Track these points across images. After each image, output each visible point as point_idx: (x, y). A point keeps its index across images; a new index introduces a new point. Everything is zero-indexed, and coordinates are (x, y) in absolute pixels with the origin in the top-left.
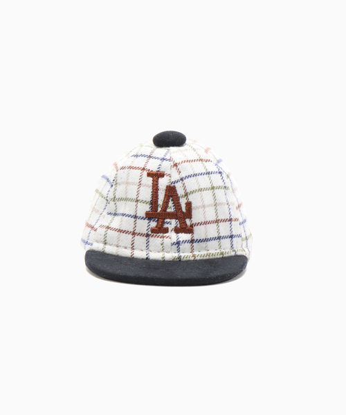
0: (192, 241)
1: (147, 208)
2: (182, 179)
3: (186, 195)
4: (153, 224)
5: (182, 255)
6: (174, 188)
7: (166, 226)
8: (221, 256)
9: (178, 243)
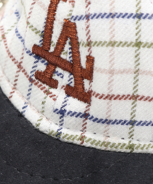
0: (86, 116)
1: (37, 40)
2: (88, 17)
3: (89, 44)
4: (42, 67)
5: (64, 131)
6: (74, 26)
7: (55, 77)
8: (129, 151)
9: (62, 112)
